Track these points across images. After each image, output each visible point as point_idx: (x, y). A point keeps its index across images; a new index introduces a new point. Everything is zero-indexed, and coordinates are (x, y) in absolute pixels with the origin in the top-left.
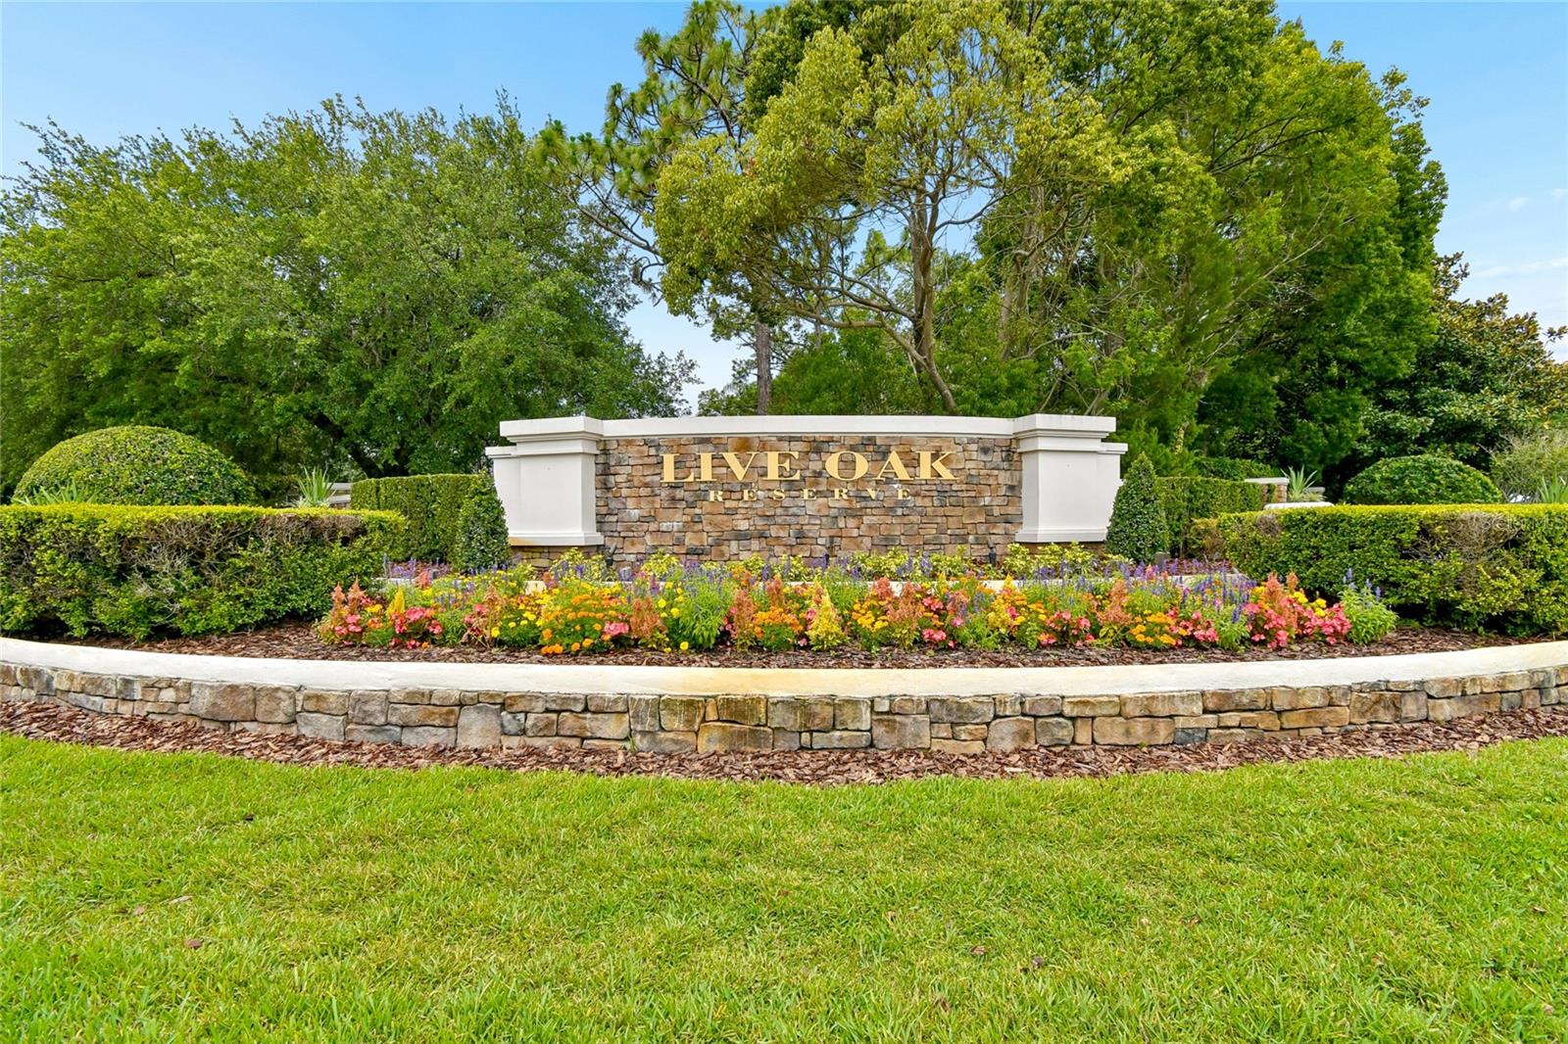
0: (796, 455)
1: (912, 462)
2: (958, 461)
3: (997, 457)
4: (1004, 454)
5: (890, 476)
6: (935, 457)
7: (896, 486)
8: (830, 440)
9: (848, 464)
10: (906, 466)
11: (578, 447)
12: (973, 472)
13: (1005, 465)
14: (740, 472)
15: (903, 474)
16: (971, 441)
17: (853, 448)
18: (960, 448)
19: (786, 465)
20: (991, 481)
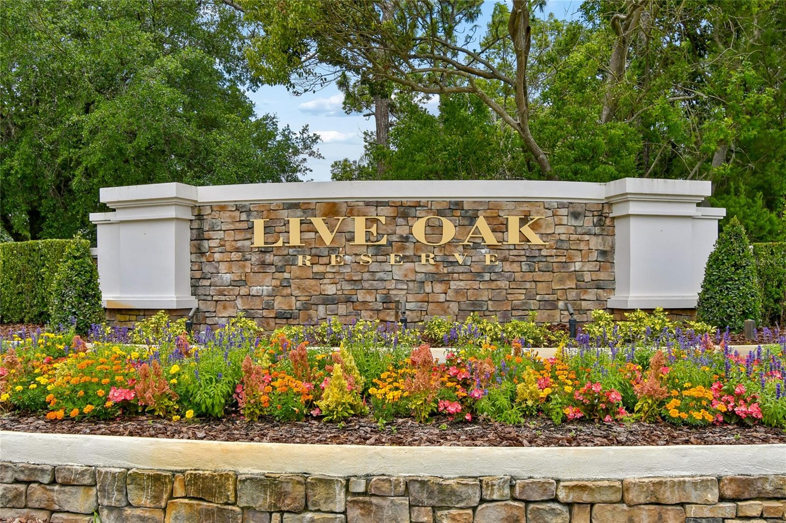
0: (383, 219)
1: (500, 227)
2: (548, 226)
3: (588, 222)
4: (595, 219)
5: (477, 241)
6: (523, 221)
7: (483, 251)
8: (417, 205)
9: (435, 229)
10: (494, 231)
11: (171, 213)
12: (563, 237)
13: (597, 230)
14: (327, 237)
15: (491, 239)
16: (561, 206)
17: (440, 213)
18: (550, 213)
19: (373, 230)
20: (582, 246)
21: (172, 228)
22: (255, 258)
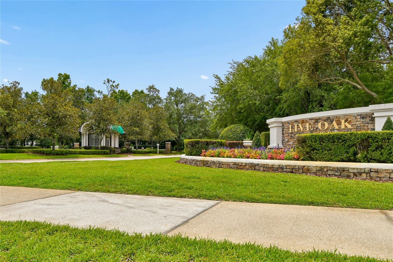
0: (312, 123)
1: (339, 123)
2: (354, 122)
3: (368, 120)
4: (370, 118)
5: (334, 128)
6: (345, 121)
7: (335, 131)
8: (320, 119)
9: (323, 125)
10: (338, 125)
11: (275, 125)
12: (358, 125)
13: (371, 122)
14: (302, 129)
15: (337, 127)
16: (358, 115)
17: (325, 121)
18: (354, 118)
19: (310, 126)
20: (365, 128)
21: (276, 129)
22: (290, 135)
